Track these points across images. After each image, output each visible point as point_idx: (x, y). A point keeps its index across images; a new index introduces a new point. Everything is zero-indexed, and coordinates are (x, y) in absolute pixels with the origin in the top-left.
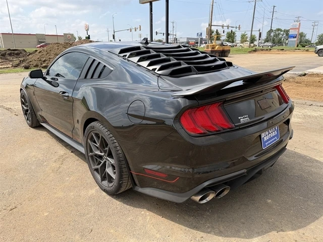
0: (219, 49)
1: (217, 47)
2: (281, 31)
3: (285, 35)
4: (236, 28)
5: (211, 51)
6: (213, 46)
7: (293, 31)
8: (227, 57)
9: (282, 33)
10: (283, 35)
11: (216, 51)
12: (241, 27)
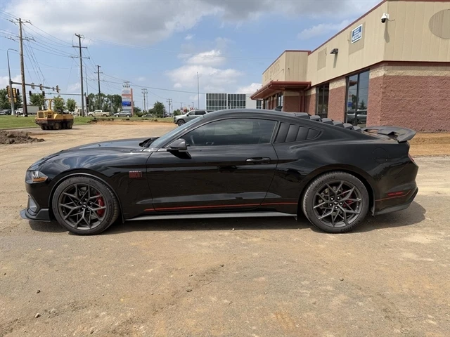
0: (59, 118)
1: (55, 115)
2: (105, 97)
3: (110, 102)
4: (54, 89)
5: (48, 120)
6: (49, 113)
7: (125, 97)
8: (71, 128)
9: (106, 99)
10: (107, 102)
11: (55, 121)
12: (59, 88)
